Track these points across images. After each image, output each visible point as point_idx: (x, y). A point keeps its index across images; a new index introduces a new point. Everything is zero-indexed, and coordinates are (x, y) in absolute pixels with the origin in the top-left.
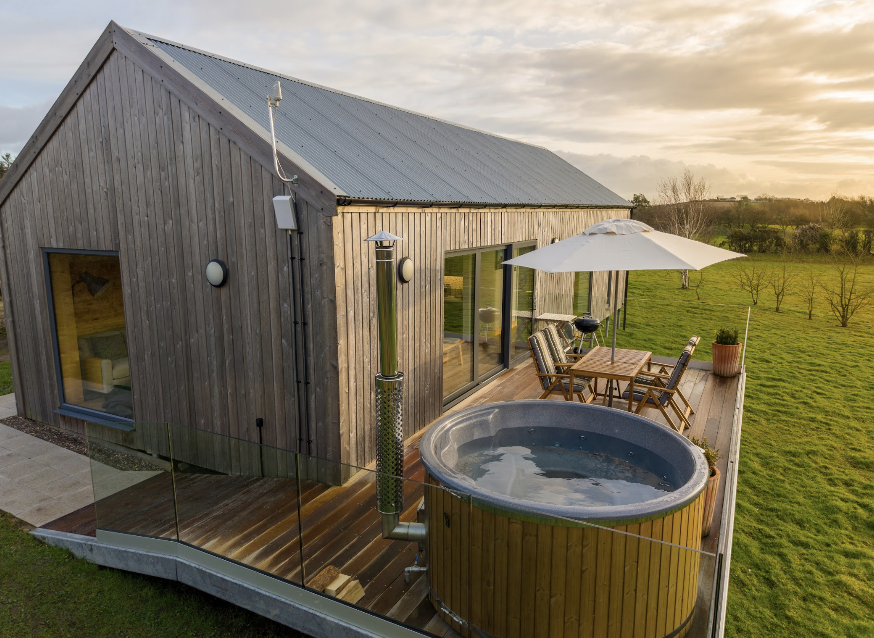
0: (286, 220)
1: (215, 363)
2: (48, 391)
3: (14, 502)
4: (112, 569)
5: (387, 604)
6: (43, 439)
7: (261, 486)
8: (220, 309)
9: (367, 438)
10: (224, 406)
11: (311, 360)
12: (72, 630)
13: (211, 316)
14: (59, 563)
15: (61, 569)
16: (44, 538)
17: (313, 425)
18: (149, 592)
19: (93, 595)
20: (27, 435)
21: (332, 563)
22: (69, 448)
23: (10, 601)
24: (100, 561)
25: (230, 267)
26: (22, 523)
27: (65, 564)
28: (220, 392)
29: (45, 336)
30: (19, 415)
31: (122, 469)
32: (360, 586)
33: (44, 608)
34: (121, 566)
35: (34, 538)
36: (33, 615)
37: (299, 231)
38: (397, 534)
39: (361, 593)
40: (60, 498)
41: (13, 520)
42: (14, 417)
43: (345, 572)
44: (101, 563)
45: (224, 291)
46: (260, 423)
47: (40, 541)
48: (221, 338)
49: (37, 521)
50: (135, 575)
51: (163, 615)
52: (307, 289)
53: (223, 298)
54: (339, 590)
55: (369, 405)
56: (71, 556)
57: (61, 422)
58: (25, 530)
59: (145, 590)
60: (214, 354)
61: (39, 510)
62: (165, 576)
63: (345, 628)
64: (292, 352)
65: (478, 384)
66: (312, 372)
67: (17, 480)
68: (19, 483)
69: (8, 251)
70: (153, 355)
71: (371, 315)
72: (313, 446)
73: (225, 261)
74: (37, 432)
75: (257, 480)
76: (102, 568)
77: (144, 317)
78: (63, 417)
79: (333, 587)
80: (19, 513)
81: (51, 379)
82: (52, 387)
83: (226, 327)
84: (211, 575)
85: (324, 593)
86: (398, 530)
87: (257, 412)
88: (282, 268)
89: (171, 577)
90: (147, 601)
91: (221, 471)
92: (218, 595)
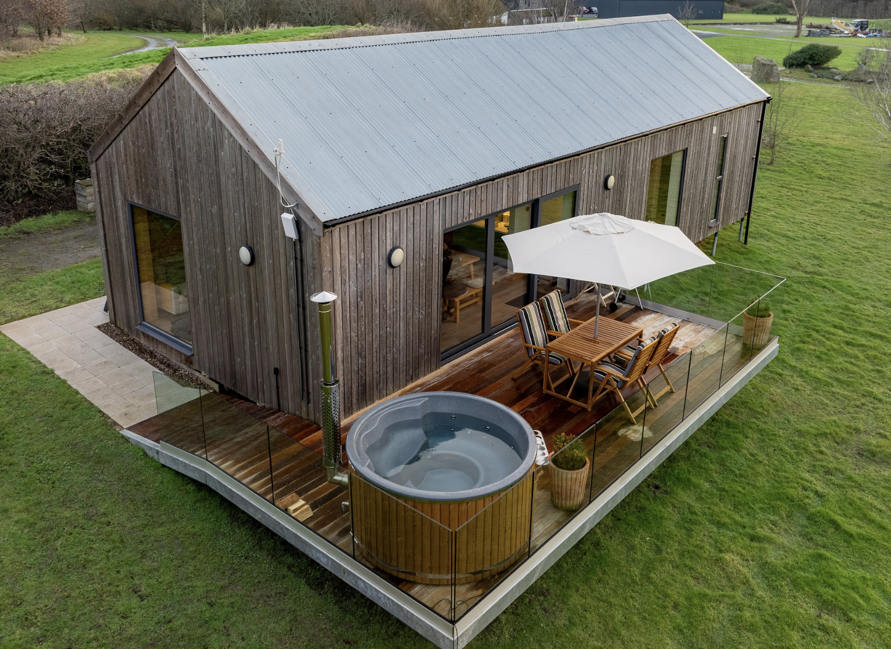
0: (291, 232)
1: (246, 320)
2: (132, 310)
3: (109, 405)
4: (170, 469)
5: (322, 524)
6: (128, 348)
7: (275, 419)
8: (249, 281)
9: (354, 394)
10: (253, 353)
11: (309, 334)
12: (145, 505)
13: (243, 284)
14: (138, 458)
15: (140, 462)
16: (129, 438)
17: (311, 381)
18: (191, 487)
19: (157, 485)
20: (118, 344)
21: (296, 492)
22: (146, 360)
23: (109, 480)
24: (162, 461)
25: (255, 252)
26: (115, 423)
27: (141, 459)
28: (250, 341)
29: (129, 268)
30: (111, 322)
31: (182, 385)
32: (310, 509)
33: (129, 488)
34: (174, 468)
35: (123, 437)
36: (123, 492)
37: (300, 240)
38: (335, 480)
39: (310, 514)
40: (139, 406)
41: (109, 421)
42: (107, 323)
43: (303, 499)
44: (163, 463)
45: (251, 269)
46: (276, 371)
47: (127, 440)
48: (250, 302)
49: (125, 423)
50: (184, 476)
51: (198, 505)
52: (305, 283)
53: (251, 273)
54: (295, 510)
55: (356, 368)
56: (145, 454)
57: (142, 336)
58: (118, 429)
59: (189, 486)
60: (245, 313)
61: (126, 414)
62: (200, 480)
63: (294, 534)
64: (296, 325)
65: (490, 336)
66: (309, 343)
67: (111, 386)
68: (112, 389)
69: (102, 195)
70: (204, 302)
71: (359, 300)
72: (311, 396)
73: (252, 247)
74: (124, 341)
75: (274, 413)
76: (164, 466)
77: (198, 272)
78: (144, 334)
79: (292, 508)
80: (114, 414)
81: (134, 301)
82: (134, 307)
83: (253, 295)
84: (225, 486)
85: (286, 511)
86: (336, 478)
87: (275, 364)
88: (290, 263)
89: (203, 481)
90: (190, 493)
91: (252, 399)
92: (229, 499)
